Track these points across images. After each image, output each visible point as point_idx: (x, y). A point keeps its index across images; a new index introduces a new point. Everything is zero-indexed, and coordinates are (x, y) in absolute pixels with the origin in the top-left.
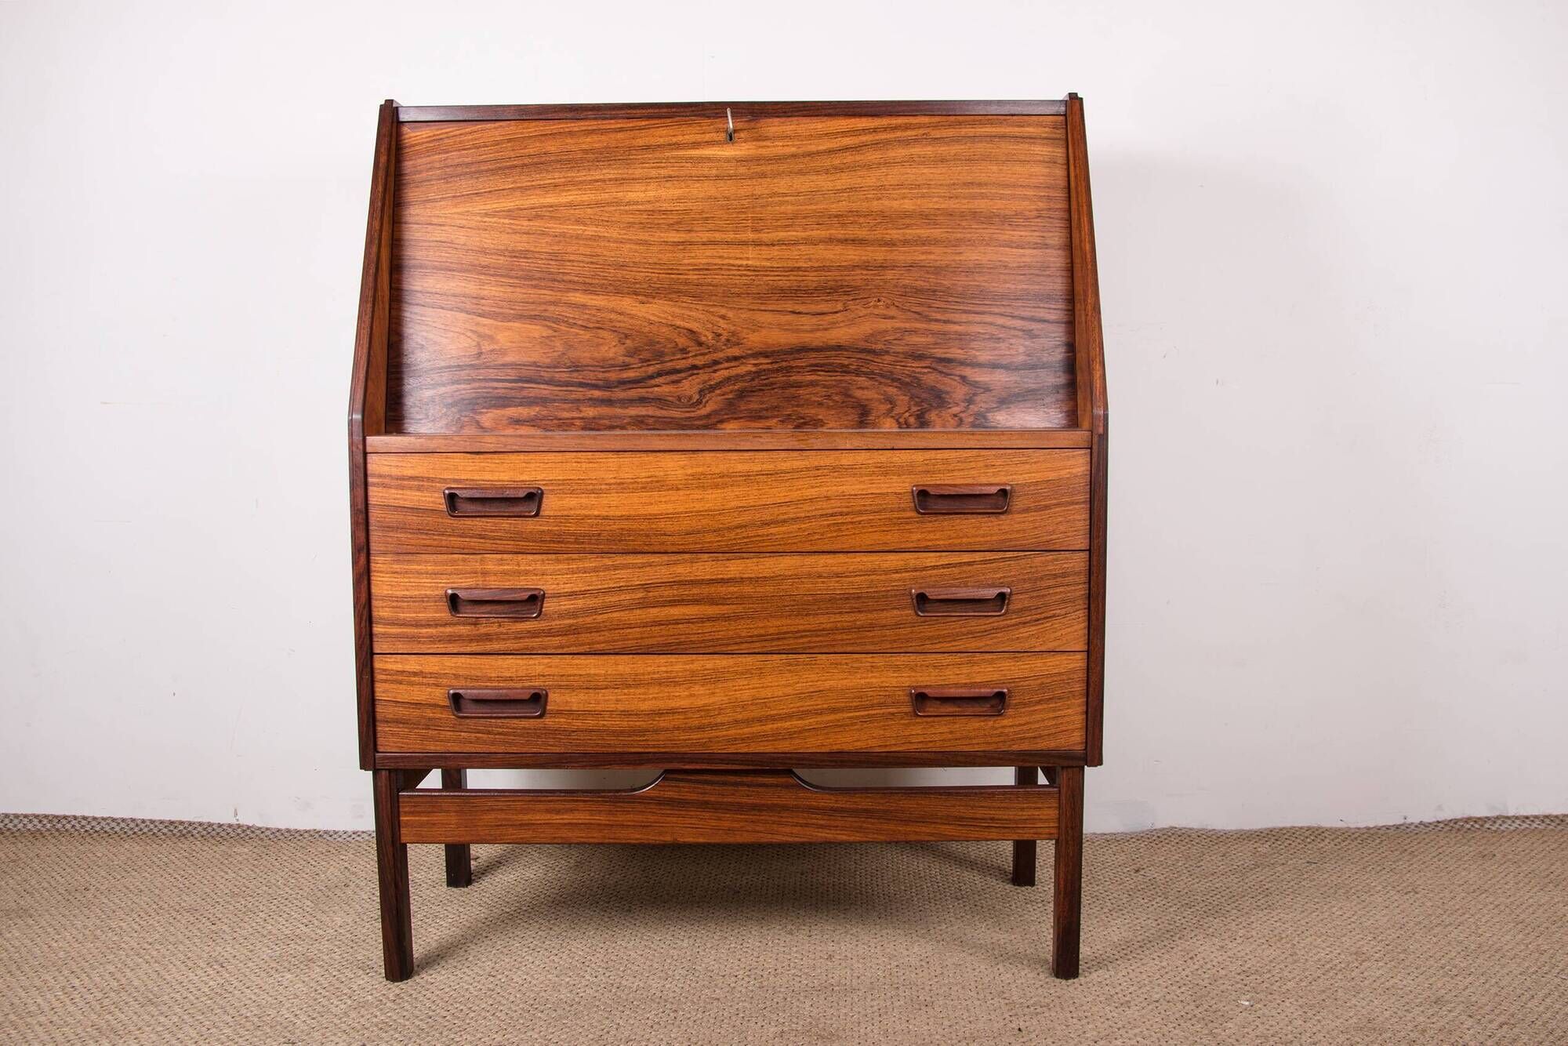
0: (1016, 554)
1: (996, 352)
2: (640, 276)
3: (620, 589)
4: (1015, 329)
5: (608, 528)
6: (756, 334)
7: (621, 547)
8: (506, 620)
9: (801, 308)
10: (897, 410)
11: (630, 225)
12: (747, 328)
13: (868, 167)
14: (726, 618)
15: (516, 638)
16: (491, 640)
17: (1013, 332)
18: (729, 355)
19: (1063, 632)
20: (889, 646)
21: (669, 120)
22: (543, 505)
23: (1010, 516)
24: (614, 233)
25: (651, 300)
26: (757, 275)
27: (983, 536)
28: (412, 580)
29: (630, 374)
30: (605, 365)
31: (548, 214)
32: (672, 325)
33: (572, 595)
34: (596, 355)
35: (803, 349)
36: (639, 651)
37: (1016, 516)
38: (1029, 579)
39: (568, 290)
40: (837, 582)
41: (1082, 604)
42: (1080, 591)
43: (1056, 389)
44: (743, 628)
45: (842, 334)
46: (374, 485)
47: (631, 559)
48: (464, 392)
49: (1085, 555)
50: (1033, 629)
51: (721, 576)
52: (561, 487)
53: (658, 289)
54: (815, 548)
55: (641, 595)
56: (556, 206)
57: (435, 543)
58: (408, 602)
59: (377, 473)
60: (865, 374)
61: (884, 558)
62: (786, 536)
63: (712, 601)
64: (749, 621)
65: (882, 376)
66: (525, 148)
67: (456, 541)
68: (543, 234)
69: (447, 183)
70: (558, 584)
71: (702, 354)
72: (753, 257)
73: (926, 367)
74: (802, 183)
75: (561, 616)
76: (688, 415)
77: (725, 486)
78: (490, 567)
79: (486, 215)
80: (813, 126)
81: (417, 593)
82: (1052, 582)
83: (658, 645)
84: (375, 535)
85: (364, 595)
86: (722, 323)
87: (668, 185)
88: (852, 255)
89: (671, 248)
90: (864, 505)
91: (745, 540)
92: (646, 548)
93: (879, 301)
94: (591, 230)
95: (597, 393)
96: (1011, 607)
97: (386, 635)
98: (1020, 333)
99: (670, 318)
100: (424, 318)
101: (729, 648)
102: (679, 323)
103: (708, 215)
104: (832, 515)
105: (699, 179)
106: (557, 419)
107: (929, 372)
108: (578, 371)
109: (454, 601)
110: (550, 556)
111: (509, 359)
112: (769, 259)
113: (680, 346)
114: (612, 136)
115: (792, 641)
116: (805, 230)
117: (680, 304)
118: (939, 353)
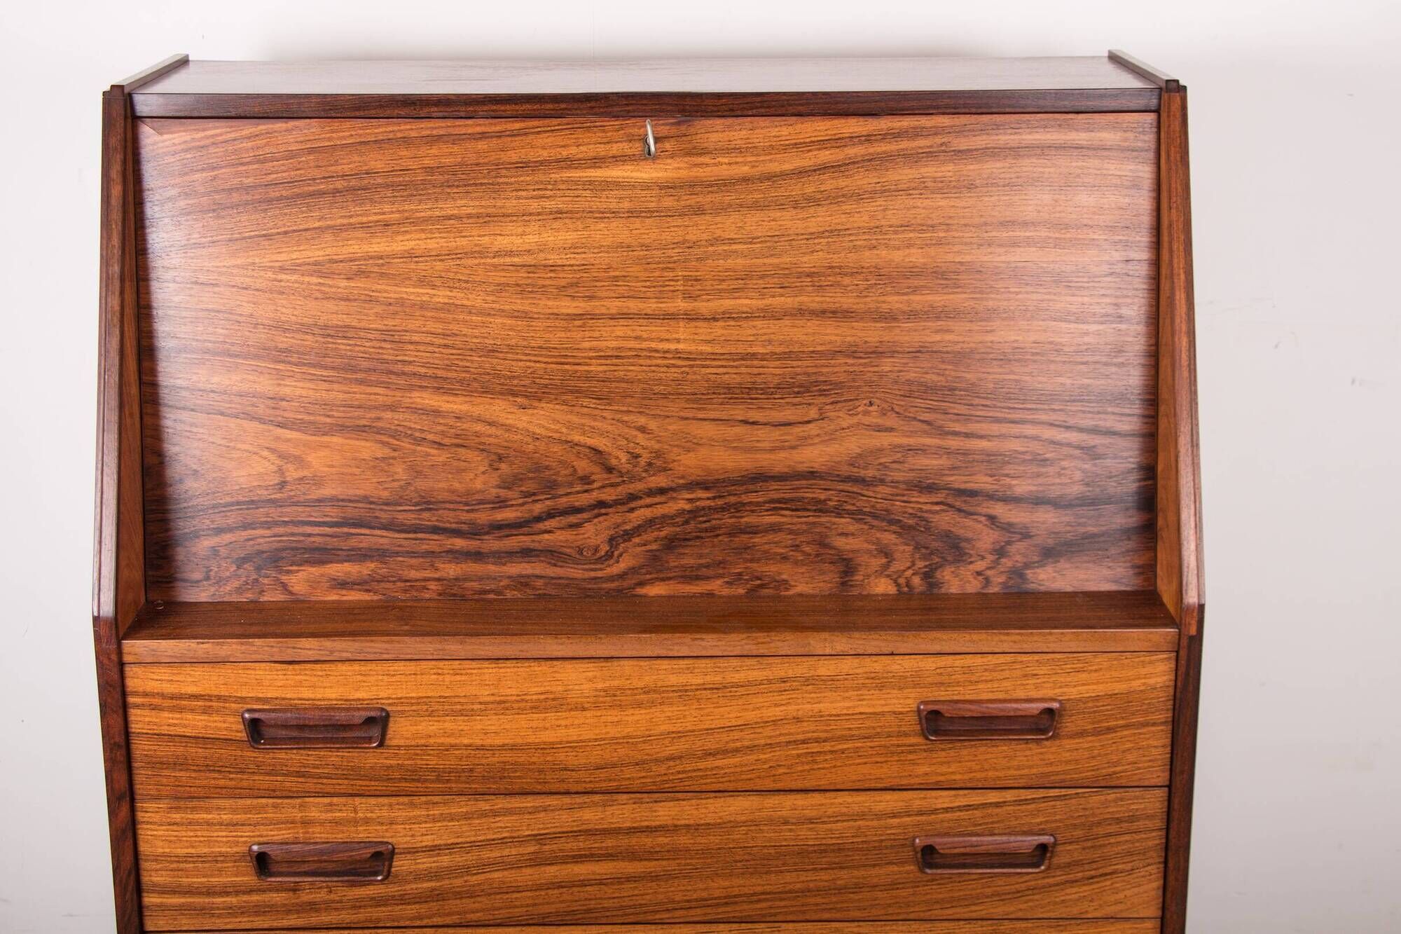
0: (1064, 792)
1: (1040, 480)
2: (518, 367)
3: (503, 842)
4: (1069, 445)
5: (484, 761)
6: (692, 454)
7: (502, 786)
8: (340, 884)
9: (754, 415)
10: (896, 566)
11: (502, 288)
12: (677, 446)
13: (859, 196)
14: (654, 877)
15: (354, 907)
16: (317, 911)
17: (1066, 450)
18: (652, 485)
19: (1128, 893)
20: (883, 912)
21: (555, 121)
22: (390, 733)
23: (1057, 742)
24: (476, 300)
25: (536, 404)
26: (691, 366)
27: (1018, 768)
28: (199, 833)
29: (508, 515)
30: (470, 501)
31: (376, 269)
32: (567, 442)
33: (434, 849)
34: (457, 485)
35: (760, 478)
36: (531, 922)
37: (1065, 742)
38: (1083, 824)
39: (411, 388)
40: (810, 829)
41: (1156, 857)
42: (1155, 839)
43: (1127, 533)
44: (677, 891)
45: (814, 456)
46: (137, 706)
47: (516, 802)
48: (261, 540)
49: (1162, 793)
50: (1085, 890)
51: (646, 824)
52: (414, 708)
53: (546, 386)
54: (779, 786)
55: (531, 849)
56: (388, 256)
57: (233, 783)
58: (194, 862)
59: (141, 690)
60: (850, 513)
61: (878, 799)
62: (738, 770)
63: (633, 856)
64: (685, 882)
65: (875, 516)
66: (336, 163)
67: (262, 781)
68: (370, 300)
69: (218, 217)
70: (413, 836)
71: (612, 485)
72: (684, 338)
73: (937, 503)
74: (756, 223)
75: (419, 877)
76: (593, 574)
77: (653, 704)
78: (314, 814)
79: (282, 269)
80: (774, 132)
81: (206, 850)
82: (1113, 829)
83: (557, 914)
84: (141, 775)
85: (128, 859)
86: (641, 439)
87: (556, 225)
88: (832, 334)
89: (563, 323)
90: (850, 729)
91: (680, 776)
92: (539, 787)
93: (871, 404)
94: (442, 296)
95: (459, 543)
96: (1055, 861)
97: (162, 908)
98: (1077, 452)
99: (564, 430)
100: (195, 430)
101: (658, 916)
102: (577, 438)
103: (617, 273)
104: (804, 742)
105: (604, 215)
106: (401, 580)
107: (943, 511)
108: (430, 509)
109: (262, 862)
110: (401, 799)
111: (327, 491)
112: (709, 342)
113: (580, 473)
114: (470, 145)
115: (745, 907)
116: (763, 296)
117: (576, 409)
118: (957, 481)
